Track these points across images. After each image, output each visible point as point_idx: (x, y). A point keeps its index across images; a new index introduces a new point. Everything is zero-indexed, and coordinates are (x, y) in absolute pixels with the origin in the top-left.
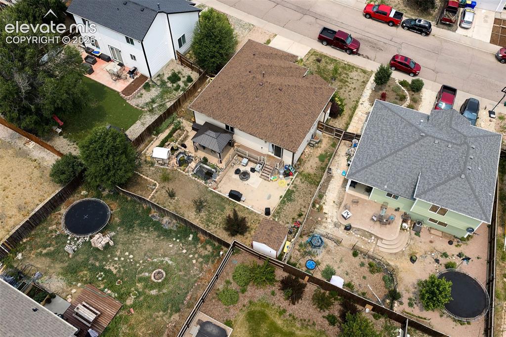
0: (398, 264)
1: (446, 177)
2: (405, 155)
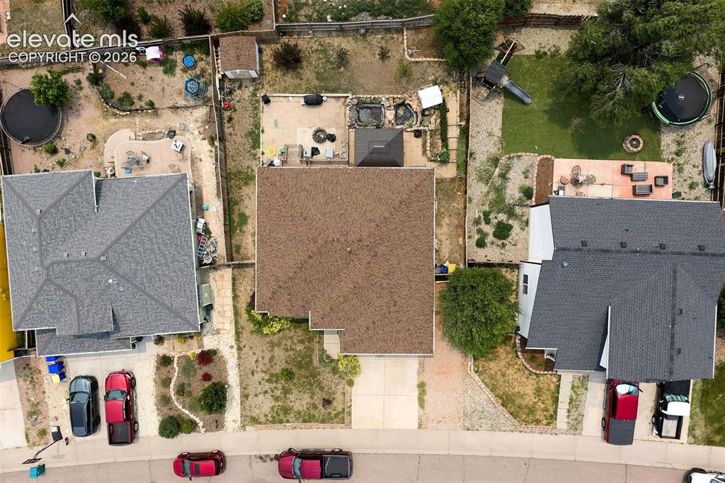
0: (106, 123)
1: (60, 208)
2: (121, 225)
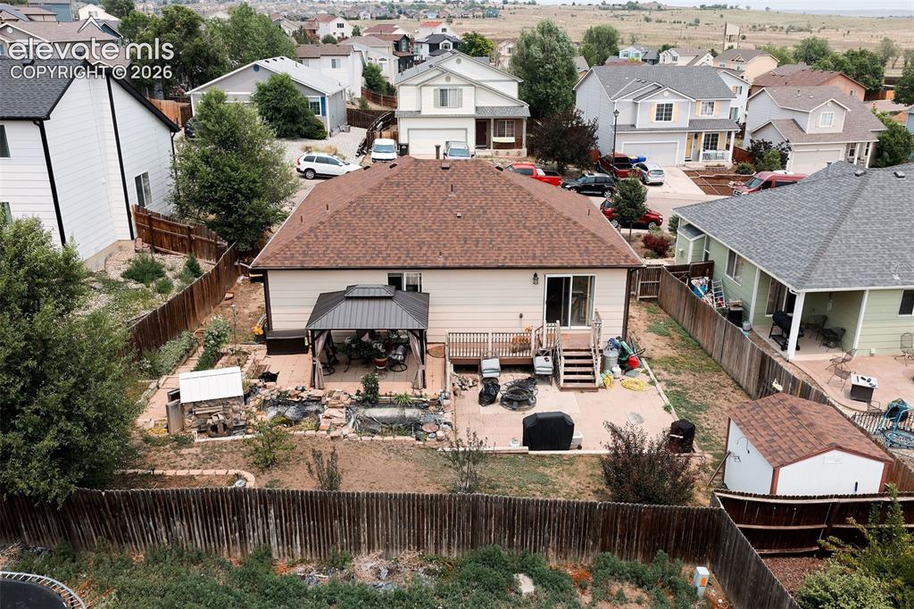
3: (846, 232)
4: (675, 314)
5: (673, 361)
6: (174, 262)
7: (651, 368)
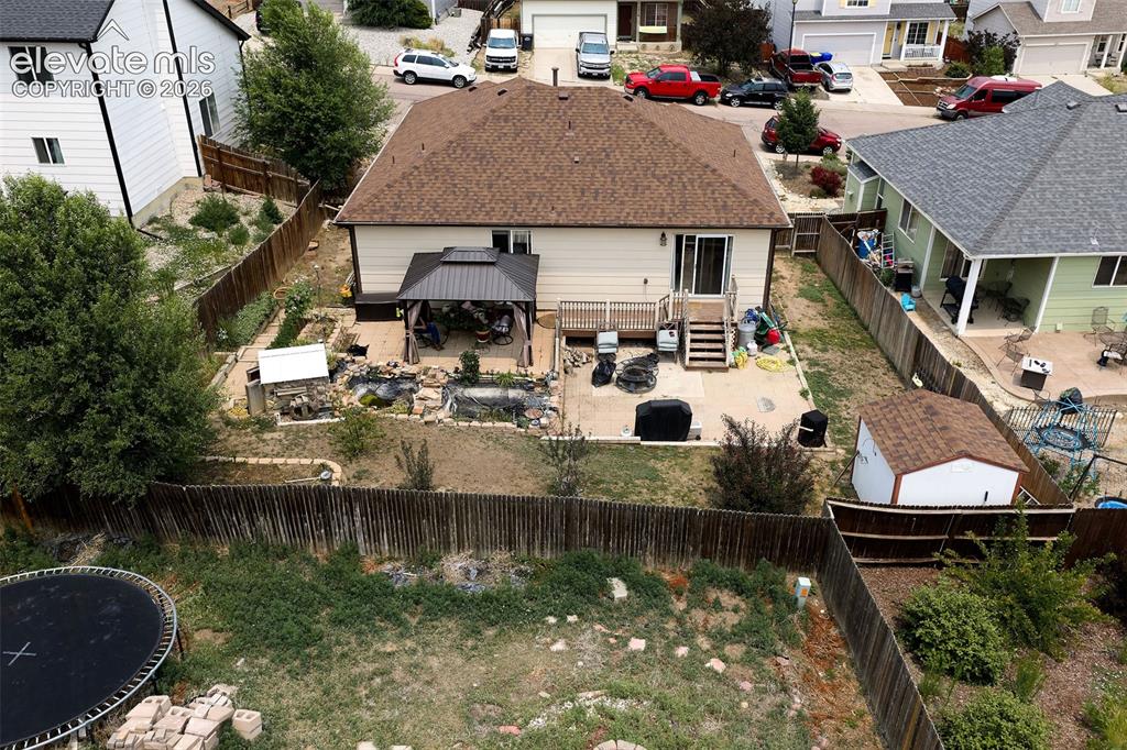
3: (1041, 183)
4: (833, 274)
5: (820, 335)
6: (249, 204)
7: (794, 343)
